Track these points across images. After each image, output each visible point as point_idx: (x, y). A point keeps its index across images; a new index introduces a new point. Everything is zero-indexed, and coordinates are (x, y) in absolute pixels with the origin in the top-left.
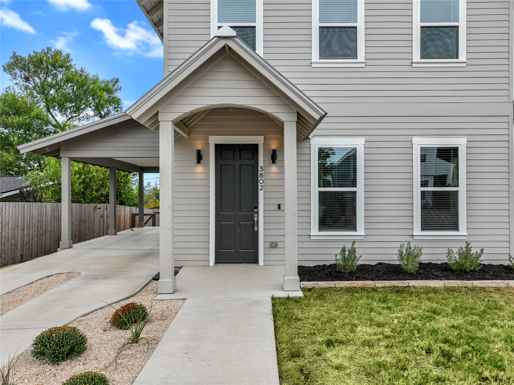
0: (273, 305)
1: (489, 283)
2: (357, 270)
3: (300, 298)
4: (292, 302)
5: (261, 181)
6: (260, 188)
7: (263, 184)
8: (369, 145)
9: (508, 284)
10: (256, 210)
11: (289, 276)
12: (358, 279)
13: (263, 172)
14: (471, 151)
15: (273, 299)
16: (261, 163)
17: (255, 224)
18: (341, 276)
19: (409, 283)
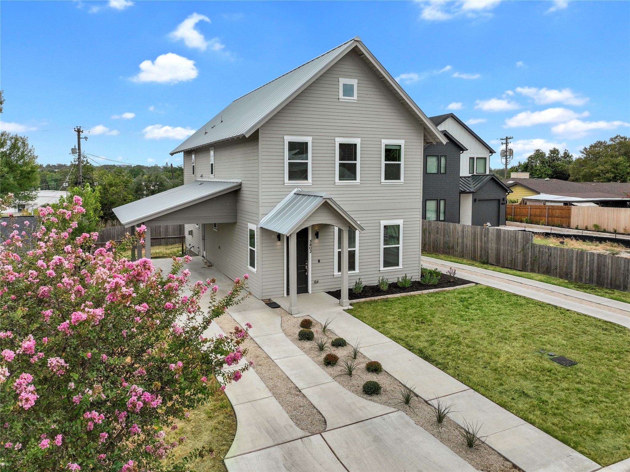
0: (348, 313)
1: (416, 293)
2: (361, 292)
5: (310, 248)
6: (309, 251)
9: (422, 292)
10: (306, 264)
12: (365, 296)
13: (311, 243)
14: (405, 226)
15: (344, 310)
16: (310, 238)
17: (306, 271)
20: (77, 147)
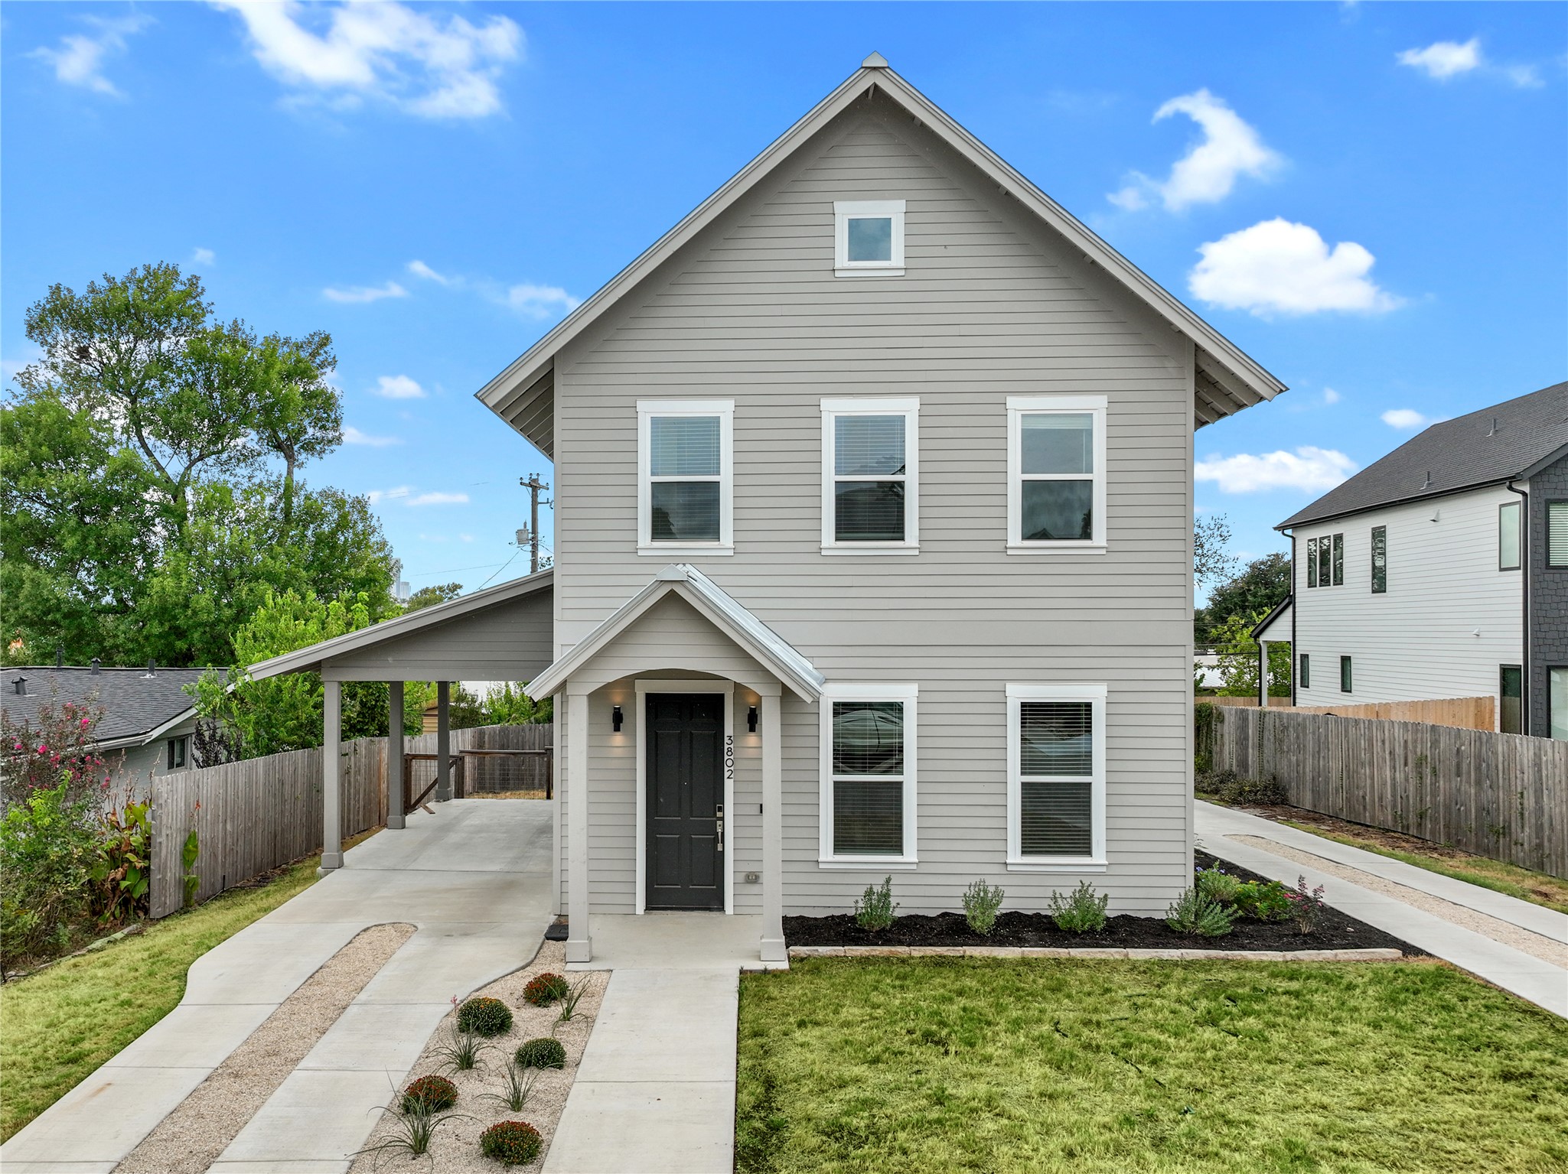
0: (741, 981)
1: (1096, 953)
2: (892, 926)
3: (782, 972)
4: (770, 976)
5: (729, 763)
6: (727, 774)
7: (732, 768)
8: (927, 697)
9: (1127, 955)
10: (719, 814)
11: (768, 938)
12: (887, 942)
13: (732, 746)
14: (1115, 709)
15: (742, 972)
16: (729, 730)
17: (718, 839)
18: (859, 938)
19: (965, 952)
20: (529, 527)
